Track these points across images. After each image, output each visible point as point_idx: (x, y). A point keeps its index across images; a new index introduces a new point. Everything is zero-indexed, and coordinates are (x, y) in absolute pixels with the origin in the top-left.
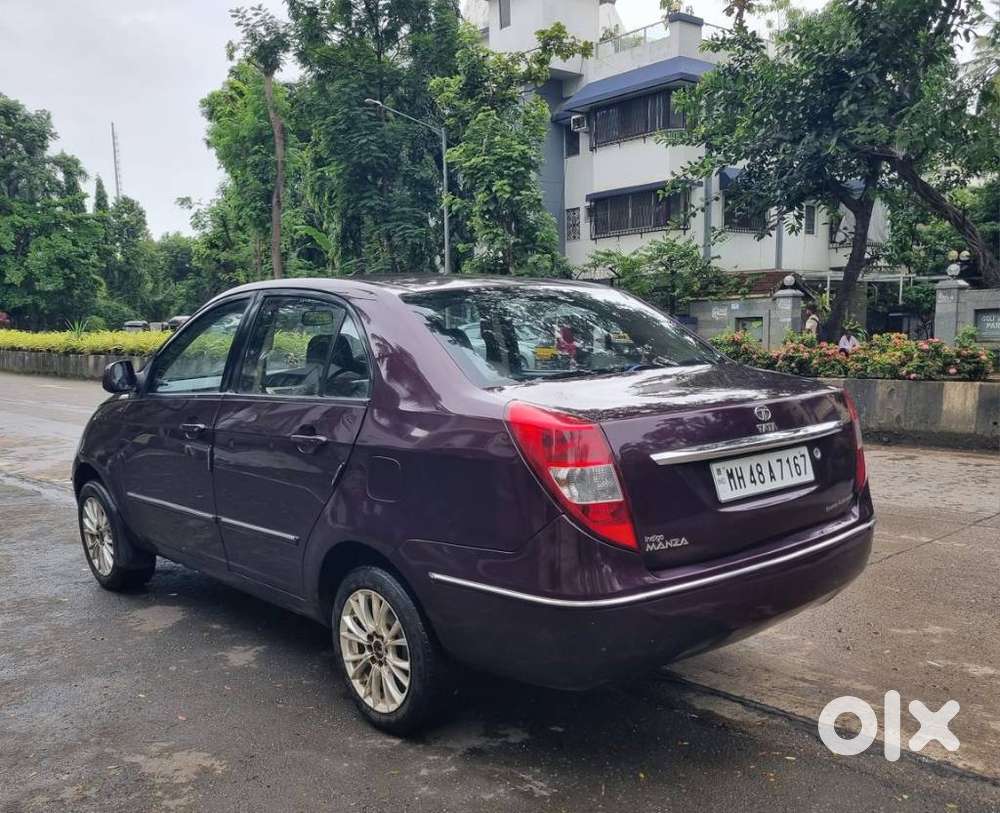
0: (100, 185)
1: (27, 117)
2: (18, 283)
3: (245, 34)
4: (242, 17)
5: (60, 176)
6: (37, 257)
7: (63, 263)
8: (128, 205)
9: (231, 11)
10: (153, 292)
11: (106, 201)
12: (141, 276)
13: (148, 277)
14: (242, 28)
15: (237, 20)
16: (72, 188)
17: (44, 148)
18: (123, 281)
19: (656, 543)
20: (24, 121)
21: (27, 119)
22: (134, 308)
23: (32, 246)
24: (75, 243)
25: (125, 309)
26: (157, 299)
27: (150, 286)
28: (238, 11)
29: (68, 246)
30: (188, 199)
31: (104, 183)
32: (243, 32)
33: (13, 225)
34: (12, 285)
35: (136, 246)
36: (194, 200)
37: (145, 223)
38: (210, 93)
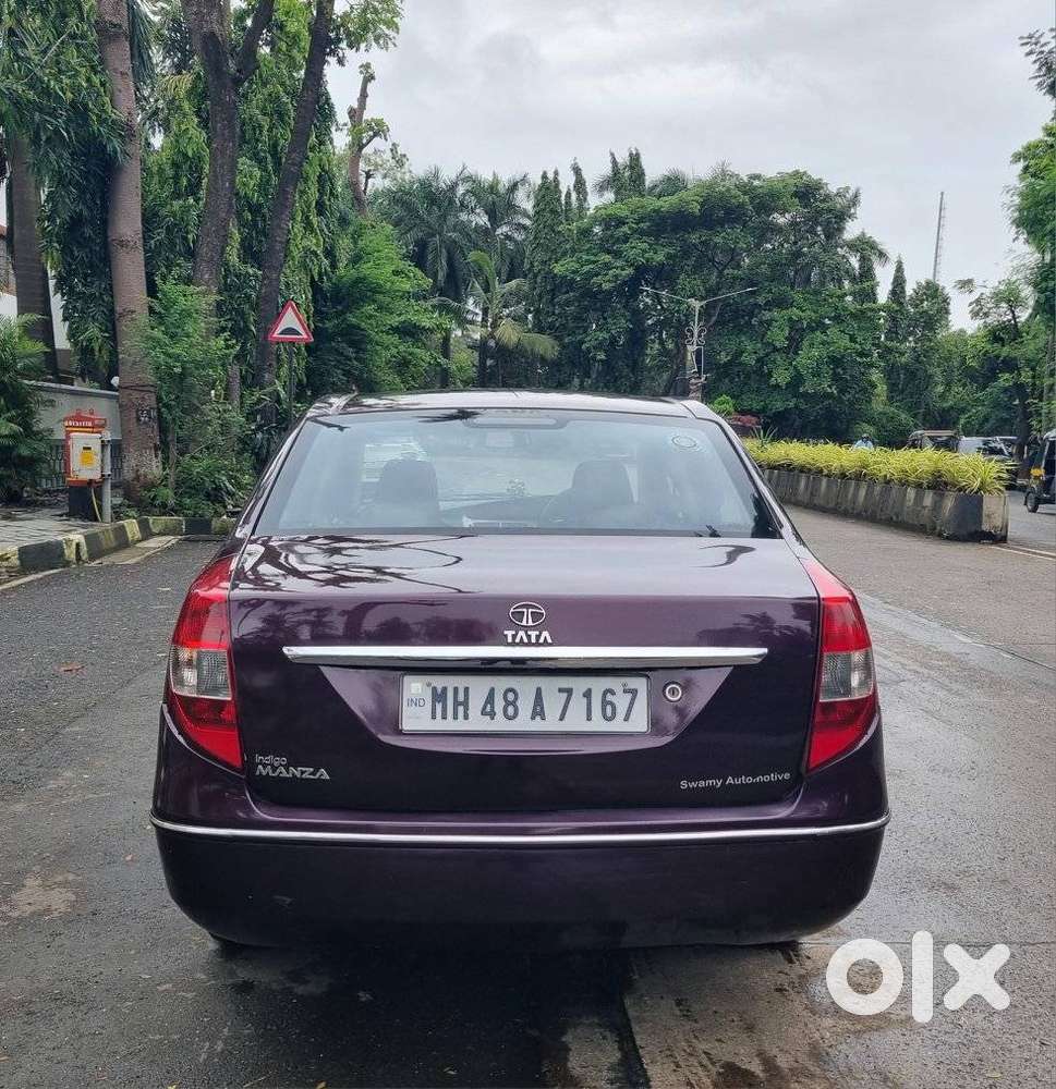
0: (899, 269)
1: (827, 196)
2: (783, 384)
3: (1037, 66)
4: (1036, 44)
5: (855, 262)
6: (808, 356)
7: (836, 361)
8: (932, 291)
9: (1021, 38)
10: (942, 396)
11: (903, 288)
12: (931, 376)
13: (939, 378)
14: (1034, 57)
15: (1027, 49)
16: (867, 273)
17: (840, 230)
18: (908, 382)
19: (272, 766)
20: (824, 201)
21: (827, 198)
22: (915, 416)
23: (806, 343)
24: (853, 339)
25: (903, 416)
26: (945, 405)
27: (940, 389)
28: (1030, 37)
29: (846, 342)
30: (970, 282)
31: (904, 266)
32: (1035, 62)
33: (790, 319)
34: (777, 386)
35: (930, 341)
36: (976, 283)
37: (947, 312)
38: (1025, 144)
